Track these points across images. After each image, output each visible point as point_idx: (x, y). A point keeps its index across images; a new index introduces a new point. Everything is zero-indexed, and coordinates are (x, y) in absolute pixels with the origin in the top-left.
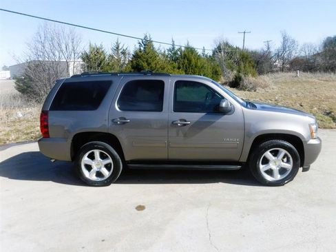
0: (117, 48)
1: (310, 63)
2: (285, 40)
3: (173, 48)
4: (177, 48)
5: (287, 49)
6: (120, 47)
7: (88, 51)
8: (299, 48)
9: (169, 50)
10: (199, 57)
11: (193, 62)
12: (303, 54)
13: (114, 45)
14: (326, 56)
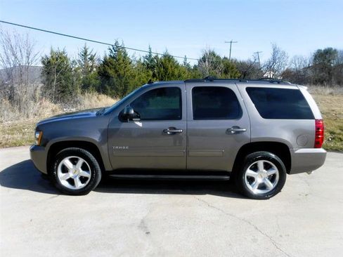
0: (85, 53)
1: (301, 75)
2: (275, 52)
3: (150, 56)
4: (153, 55)
5: (277, 61)
6: (88, 53)
7: (49, 56)
8: (289, 60)
9: (146, 57)
10: (177, 66)
11: (170, 71)
12: (293, 66)
13: (81, 50)
14: (316, 69)
